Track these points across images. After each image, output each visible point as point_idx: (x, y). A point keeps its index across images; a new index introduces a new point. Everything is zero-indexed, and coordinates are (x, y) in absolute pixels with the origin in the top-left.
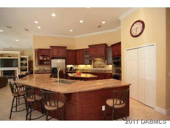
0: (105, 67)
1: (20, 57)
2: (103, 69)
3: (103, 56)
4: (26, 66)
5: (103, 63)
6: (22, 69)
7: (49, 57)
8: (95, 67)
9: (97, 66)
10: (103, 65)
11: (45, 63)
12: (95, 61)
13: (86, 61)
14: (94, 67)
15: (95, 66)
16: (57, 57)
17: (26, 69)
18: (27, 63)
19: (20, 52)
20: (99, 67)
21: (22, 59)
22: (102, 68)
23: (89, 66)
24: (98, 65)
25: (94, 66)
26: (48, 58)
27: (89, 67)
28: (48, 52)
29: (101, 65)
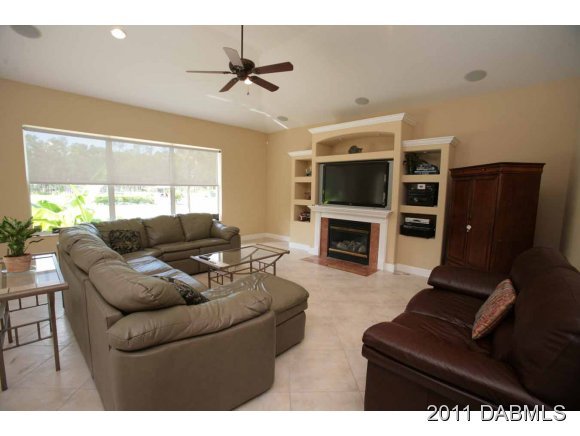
1: (402, 147)
4: (434, 203)
6: (408, 220)
17: (426, 221)
18: (436, 186)
19: (399, 117)
21: (413, 161)
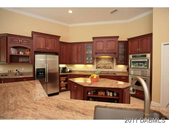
0: (112, 68)
2: (111, 70)
3: (115, 53)
5: (110, 63)
7: (30, 50)
8: (99, 68)
9: (102, 66)
10: (110, 65)
11: (21, 60)
12: (99, 60)
13: (87, 59)
14: (97, 68)
15: (99, 66)
16: (45, 51)
20: (105, 67)
22: (108, 68)
23: (90, 66)
24: (102, 64)
25: (97, 66)
26: (28, 53)
27: (90, 68)
28: (28, 43)
29: (107, 66)
